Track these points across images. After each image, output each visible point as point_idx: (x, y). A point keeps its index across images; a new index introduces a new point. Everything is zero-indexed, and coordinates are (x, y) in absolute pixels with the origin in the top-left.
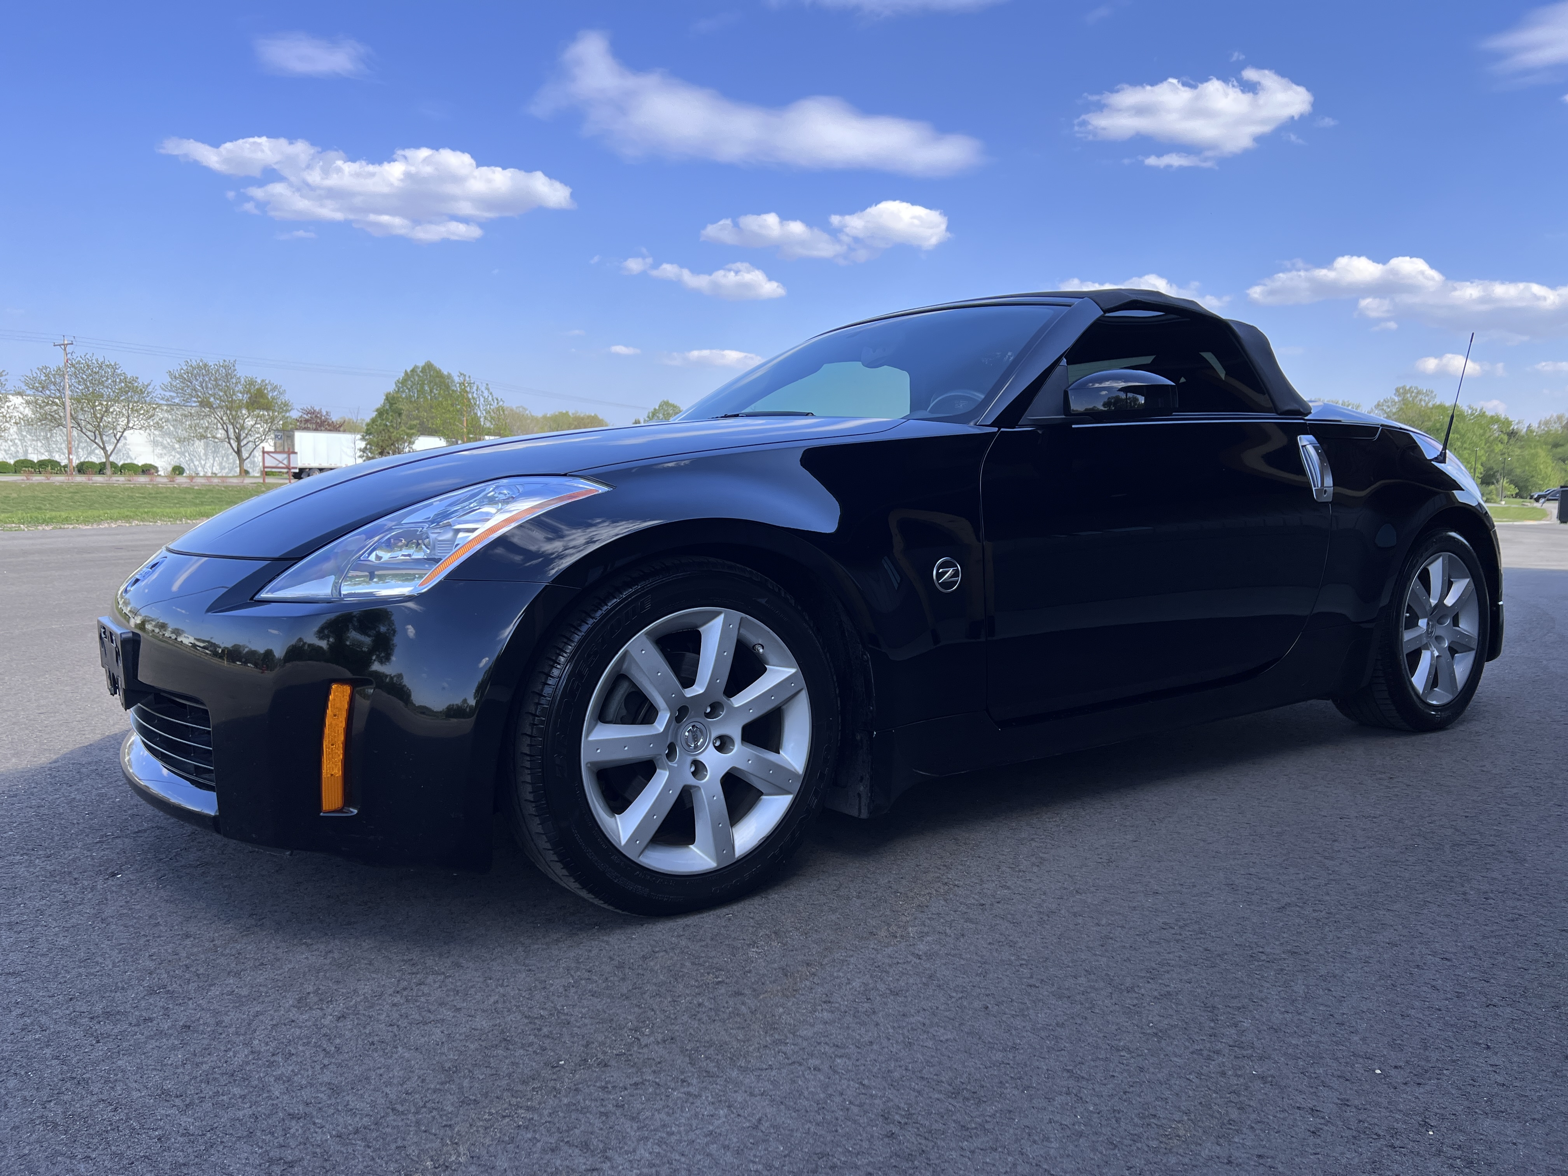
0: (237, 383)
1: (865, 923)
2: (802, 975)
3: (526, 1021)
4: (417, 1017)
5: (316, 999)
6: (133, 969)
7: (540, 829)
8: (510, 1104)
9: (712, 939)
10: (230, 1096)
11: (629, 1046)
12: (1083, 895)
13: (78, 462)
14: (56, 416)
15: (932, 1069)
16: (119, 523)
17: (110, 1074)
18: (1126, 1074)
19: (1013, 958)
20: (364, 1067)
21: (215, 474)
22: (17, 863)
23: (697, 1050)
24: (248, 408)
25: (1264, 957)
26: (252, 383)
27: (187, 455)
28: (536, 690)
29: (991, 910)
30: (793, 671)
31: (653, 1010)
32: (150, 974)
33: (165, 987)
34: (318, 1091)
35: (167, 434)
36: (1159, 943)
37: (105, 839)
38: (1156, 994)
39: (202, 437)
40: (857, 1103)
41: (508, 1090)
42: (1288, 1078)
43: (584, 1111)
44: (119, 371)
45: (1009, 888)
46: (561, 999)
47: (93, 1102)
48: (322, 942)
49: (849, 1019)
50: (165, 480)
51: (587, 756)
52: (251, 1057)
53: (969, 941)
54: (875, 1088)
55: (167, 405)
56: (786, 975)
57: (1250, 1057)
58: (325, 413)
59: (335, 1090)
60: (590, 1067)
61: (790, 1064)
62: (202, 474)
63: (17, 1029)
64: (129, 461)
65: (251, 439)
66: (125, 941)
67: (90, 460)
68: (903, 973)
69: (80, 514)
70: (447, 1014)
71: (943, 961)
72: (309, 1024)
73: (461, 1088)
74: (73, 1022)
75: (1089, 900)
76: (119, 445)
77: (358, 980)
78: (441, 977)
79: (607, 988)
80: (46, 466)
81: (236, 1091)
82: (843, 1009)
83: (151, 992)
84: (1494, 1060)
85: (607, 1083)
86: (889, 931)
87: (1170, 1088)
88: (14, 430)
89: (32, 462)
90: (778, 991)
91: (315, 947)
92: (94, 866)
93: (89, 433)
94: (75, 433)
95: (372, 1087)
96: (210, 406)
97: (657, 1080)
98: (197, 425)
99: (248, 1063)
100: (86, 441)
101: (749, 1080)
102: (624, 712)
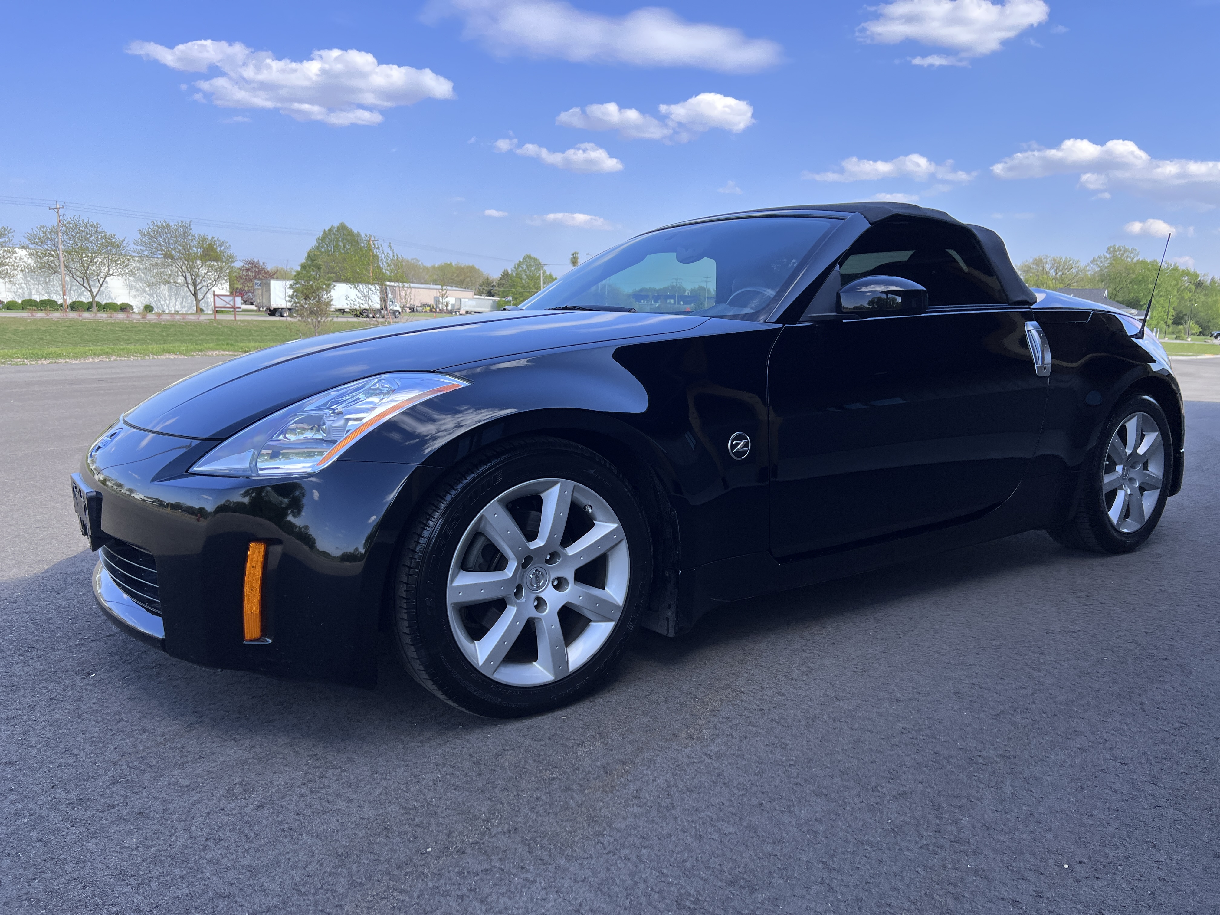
0: (192, 240)
1: (670, 726)
2: (618, 773)
3: (403, 812)
4: (319, 807)
5: (241, 790)
6: (100, 759)
7: (415, 655)
8: (388, 887)
9: (550, 739)
10: (172, 876)
11: (482, 835)
12: (841, 701)
13: (71, 301)
14: (53, 265)
15: (717, 860)
16: (101, 358)
17: (80, 855)
18: (868, 866)
19: (784, 759)
20: (277, 852)
21: (178, 312)
22: (15, 663)
23: (534, 840)
24: (201, 260)
25: (981, 761)
26: (204, 239)
27: (155, 296)
28: (411, 547)
29: (769, 714)
30: (615, 526)
31: (501, 803)
32: (114, 765)
33: (125, 777)
34: (240, 873)
35: (139, 280)
36: (899, 747)
37: (83, 642)
38: (895, 793)
39: (167, 282)
40: (657, 889)
41: (387, 874)
42: (995, 872)
43: (445, 894)
44: (100, 230)
45: (783, 695)
46: (431, 792)
47: (67, 880)
48: (247, 738)
49: (653, 813)
50: (138, 317)
51: (452, 598)
52: (189, 841)
53: (750, 743)
54: (672, 876)
55: (139, 257)
56: (606, 773)
57: (965, 852)
58: (262, 264)
59: (253, 872)
60: (451, 853)
61: (607, 854)
62: (167, 312)
63: (10, 813)
64: (110, 301)
65: (205, 284)
66: (95, 735)
67: (80, 300)
68: (698, 772)
69: (70, 350)
70: (341, 804)
71: (729, 761)
72: (235, 812)
73: (350, 872)
74: (54, 807)
75: (846, 707)
76: (102, 288)
77: (275, 773)
78: (338, 771)
79: (467, 782)
80: (47, 305)
81: (177, 871)
82: (649, 804)
83: (116, 782)
84: (1158, 857)
85: (464, 868)
86: (688, 733)
87: (902, 879)
88: (20, 275)
89: (35, 301)
90: (599, 787)
91: (242, 742)
92: (73, 666)
93: (78, 279)
94: (68, 278)
95: (281, 870)
96: (172, 257)
97: (503, 867)
98: (162, 273)
99: (186, 847)
100: (77, 285)
101: (574, 867)
102: (481, 560)
